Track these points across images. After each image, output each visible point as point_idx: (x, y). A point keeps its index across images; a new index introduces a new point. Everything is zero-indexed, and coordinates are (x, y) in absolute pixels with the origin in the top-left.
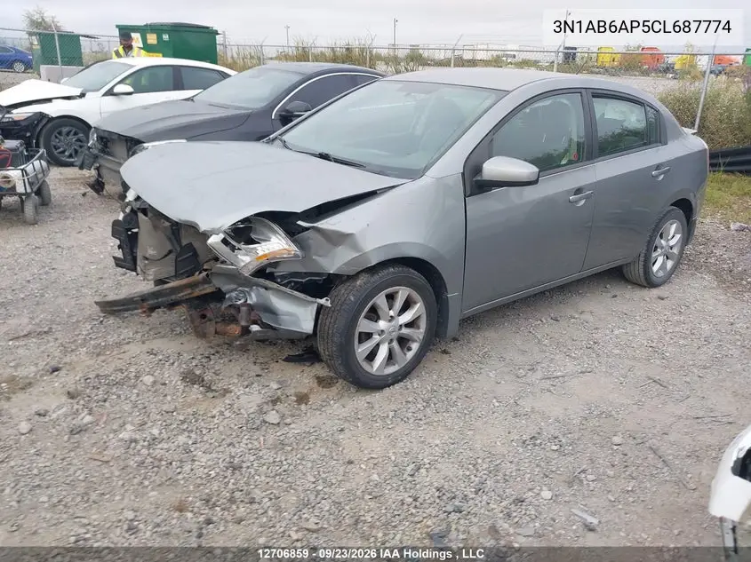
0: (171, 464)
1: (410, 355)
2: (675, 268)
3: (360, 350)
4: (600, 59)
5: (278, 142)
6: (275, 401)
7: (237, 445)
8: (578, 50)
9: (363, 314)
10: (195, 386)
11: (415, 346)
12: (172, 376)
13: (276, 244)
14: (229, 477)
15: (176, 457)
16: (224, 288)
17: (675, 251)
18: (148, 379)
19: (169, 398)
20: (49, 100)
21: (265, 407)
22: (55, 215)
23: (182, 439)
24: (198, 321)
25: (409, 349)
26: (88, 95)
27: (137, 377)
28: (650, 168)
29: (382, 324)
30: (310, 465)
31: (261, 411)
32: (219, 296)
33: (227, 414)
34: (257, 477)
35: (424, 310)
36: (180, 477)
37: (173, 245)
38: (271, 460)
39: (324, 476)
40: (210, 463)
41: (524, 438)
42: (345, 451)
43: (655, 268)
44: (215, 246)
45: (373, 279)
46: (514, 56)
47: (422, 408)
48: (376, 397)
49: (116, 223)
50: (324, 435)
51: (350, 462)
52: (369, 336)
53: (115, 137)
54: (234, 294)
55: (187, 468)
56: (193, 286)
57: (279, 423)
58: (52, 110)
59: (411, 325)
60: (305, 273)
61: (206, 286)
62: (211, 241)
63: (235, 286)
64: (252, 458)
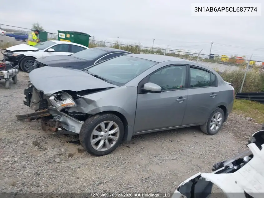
0: (17, 170)
1: (112, 145)
2: (219, 130)
3: (92, 141)
4: (222, 59)
5: (86, 71)
6: (60, 155)
7: (42, 167)
8: (215, 55)
9: (95, 128)
10: (36, 146)
11: (114, 143)
12: (30, 142)
13: (69, 101)
14: (34, 177)
15: (20, 168)
16: (54, 115)
17: (220, 123)
18: (21, 142)
19: (26, 149)
20: (26, 51)
21: (56, 156)
22: (17, 87)
23: (24, 163)
24: (44, 125)
25: (112, 143)
26: (40, 50)
27: (18, 141)
28: (210, 94)
29: (102, 133)
30: (63, 177)
31: (55, 157)
32: (51, 117)
33: (42, 156)
34: (44, 178)
35: (119, 130)
36: (18, 175)
37: (41, 99)
38: (51, 173)
39: (67, 181)
40: (30, 172)
41: (143, 178)
42: (77, 174)
43: (212, 128)
44: (51, 100)
45: (100, 117)
46: (193, 55)
47: (111, 164)
48: (97, 159)
49: (26, 90)
50: (72, 168)
51: (78, 178)
52: (97, 136)
53: (41, 64)
54: (56, 117)
55: (21, 172)
56: (43, 113)
57: (59, 162)
58: (27, 54)
59: (114, 135)
60: (78, 112)
61: (47, 113)
62: (50, 98)
63: (56, 115)
64: (44, 172)
